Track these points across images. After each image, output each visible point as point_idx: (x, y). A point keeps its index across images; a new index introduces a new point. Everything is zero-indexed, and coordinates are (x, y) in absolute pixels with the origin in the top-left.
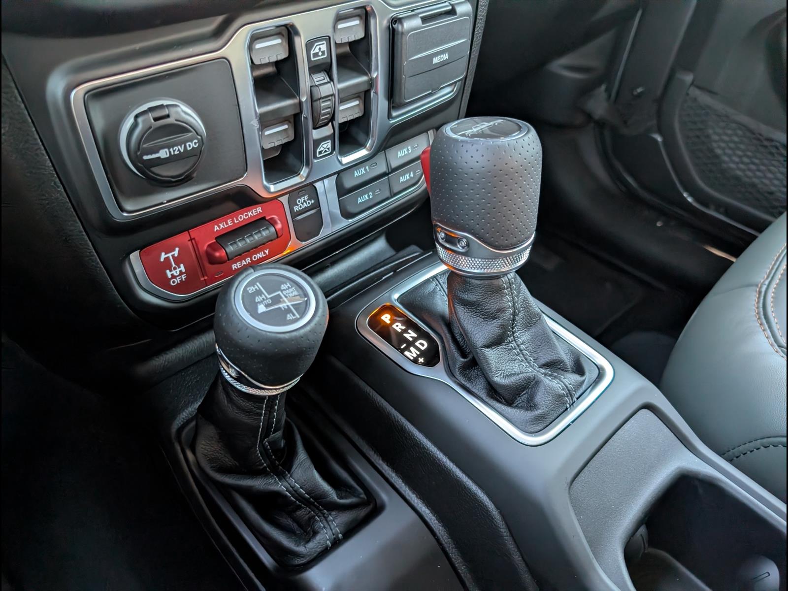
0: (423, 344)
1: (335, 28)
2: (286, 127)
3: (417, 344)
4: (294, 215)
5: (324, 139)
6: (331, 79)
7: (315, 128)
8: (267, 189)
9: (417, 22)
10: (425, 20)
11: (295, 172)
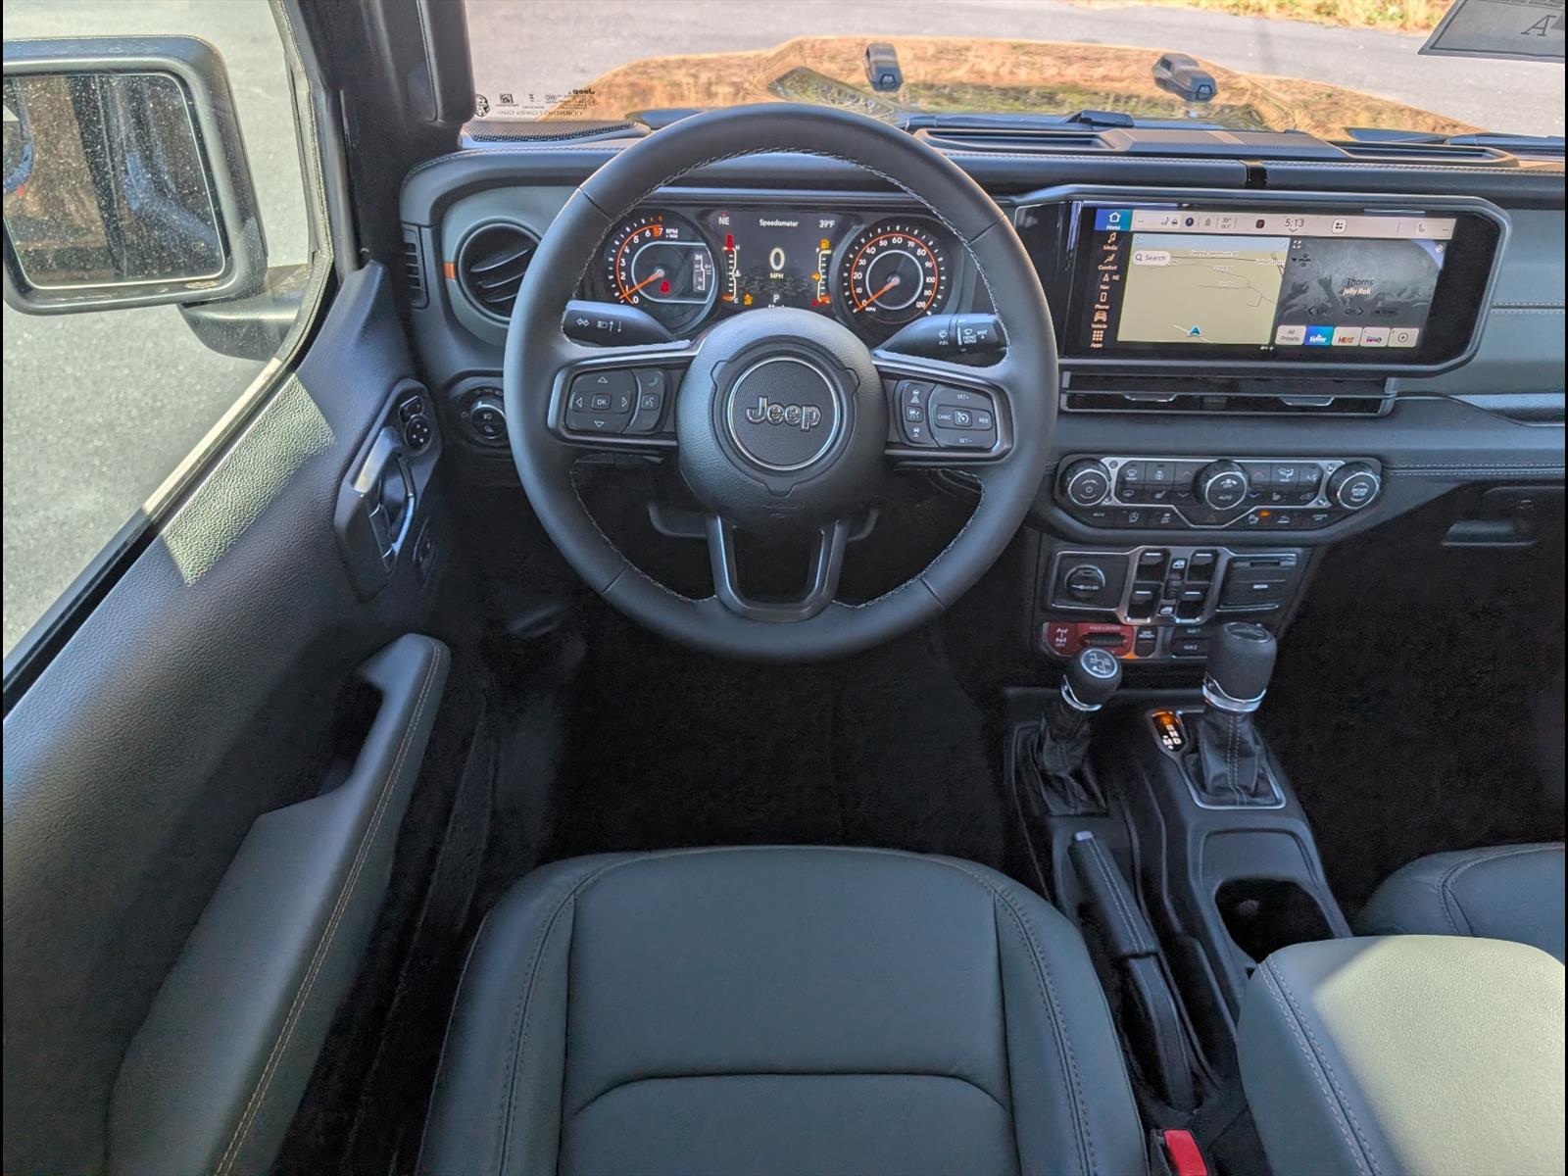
0: (1178, 741)
1: (1194, 555)
2: (1148, 592)
3: (1174, 740)
4: (1138, 639)
5: (1169, 606)
6: (1182, 578)
7: (1165, 598)
8: (1125, 618)
9: (1247, 564)
10: (1252, 564)
11: (1145, 617)
